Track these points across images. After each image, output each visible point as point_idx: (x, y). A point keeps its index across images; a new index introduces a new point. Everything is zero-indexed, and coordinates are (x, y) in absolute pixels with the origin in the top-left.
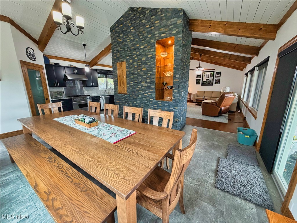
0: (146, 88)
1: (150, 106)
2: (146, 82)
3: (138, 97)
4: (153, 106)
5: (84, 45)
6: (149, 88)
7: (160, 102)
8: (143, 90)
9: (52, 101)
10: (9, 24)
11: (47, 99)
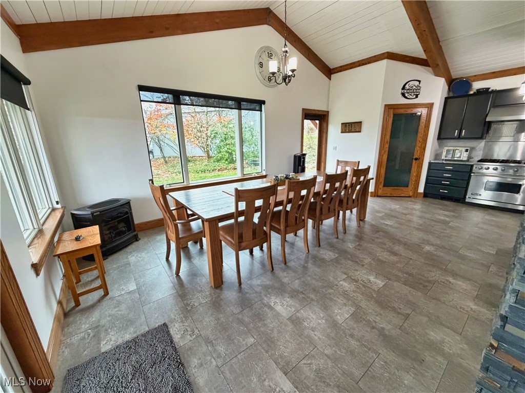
9: (430, 164)
10: (385, 61)
11: (416, 159)
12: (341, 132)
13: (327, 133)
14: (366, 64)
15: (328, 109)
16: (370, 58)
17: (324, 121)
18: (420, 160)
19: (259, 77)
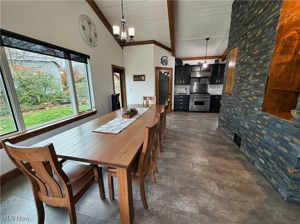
0: (252, 87)
1: (252, 120)
2: (255, 76)
3: (241, 102)
4: (256, 122)
5: (207, 39)
6: (256, 86)
7: (267, 118)
8: (248, 89)
9: (174, 96)
10: (153, 45)
11: (170, 94)
12: (134, 81)
13: (125, 81)
14: (143, 44)
15: (124, 66)
16: (145, 41)
17: (122, 73)
18: (171, 94)
19: (83, 37)
